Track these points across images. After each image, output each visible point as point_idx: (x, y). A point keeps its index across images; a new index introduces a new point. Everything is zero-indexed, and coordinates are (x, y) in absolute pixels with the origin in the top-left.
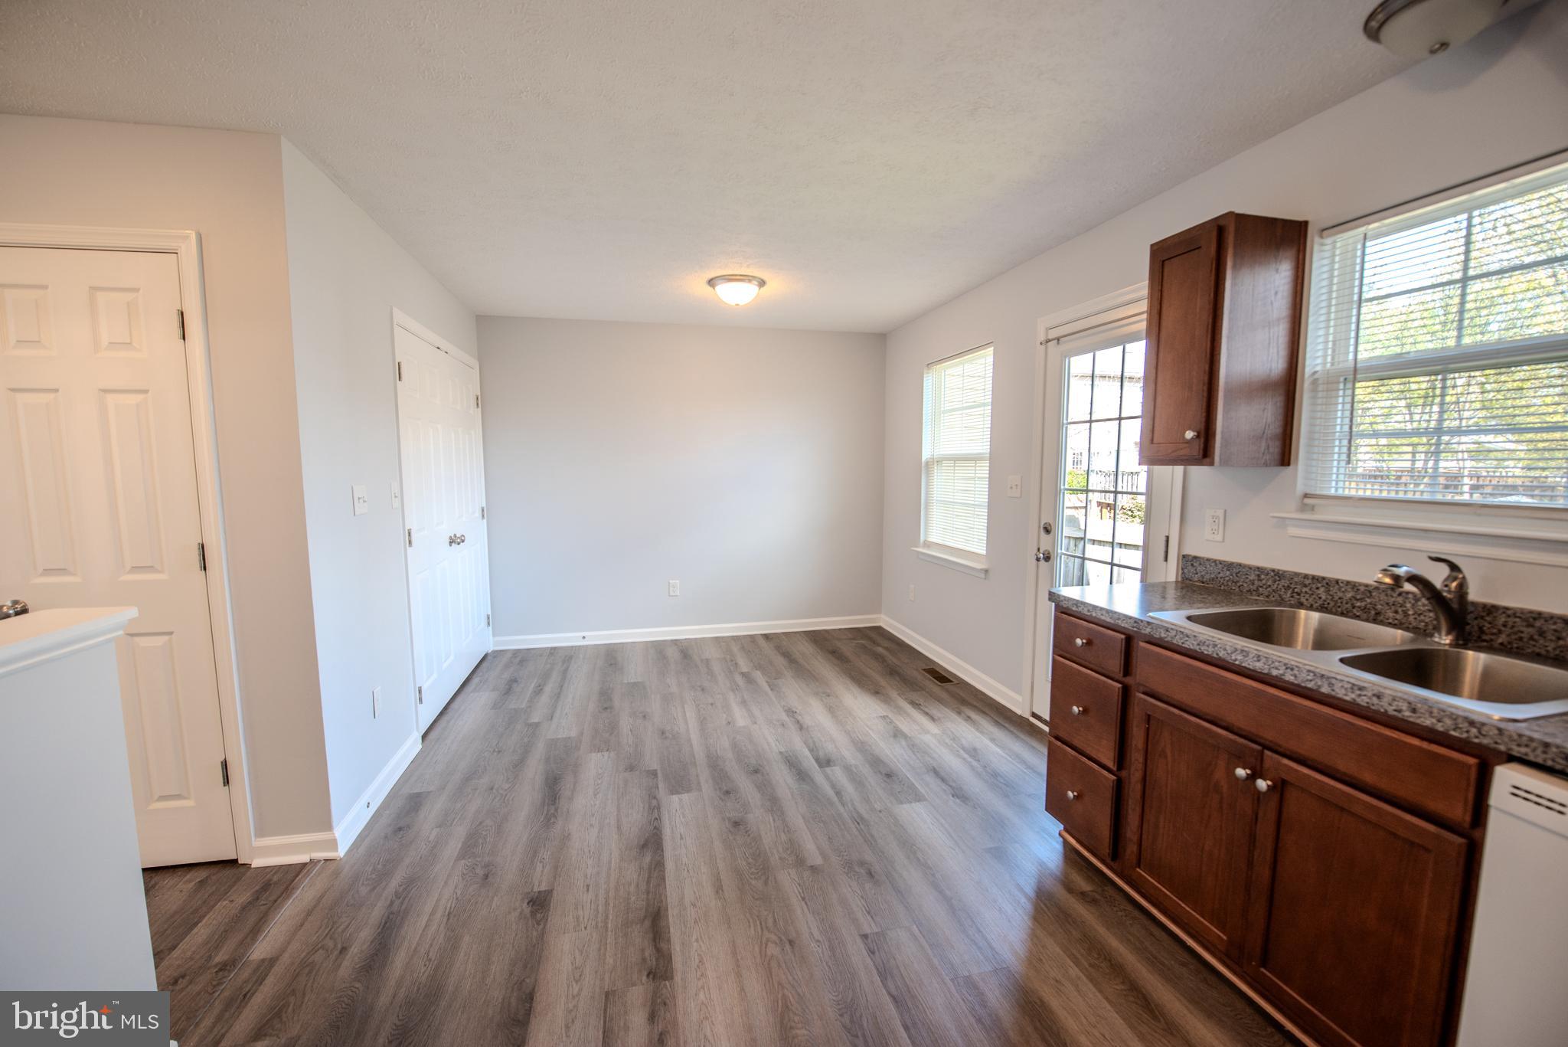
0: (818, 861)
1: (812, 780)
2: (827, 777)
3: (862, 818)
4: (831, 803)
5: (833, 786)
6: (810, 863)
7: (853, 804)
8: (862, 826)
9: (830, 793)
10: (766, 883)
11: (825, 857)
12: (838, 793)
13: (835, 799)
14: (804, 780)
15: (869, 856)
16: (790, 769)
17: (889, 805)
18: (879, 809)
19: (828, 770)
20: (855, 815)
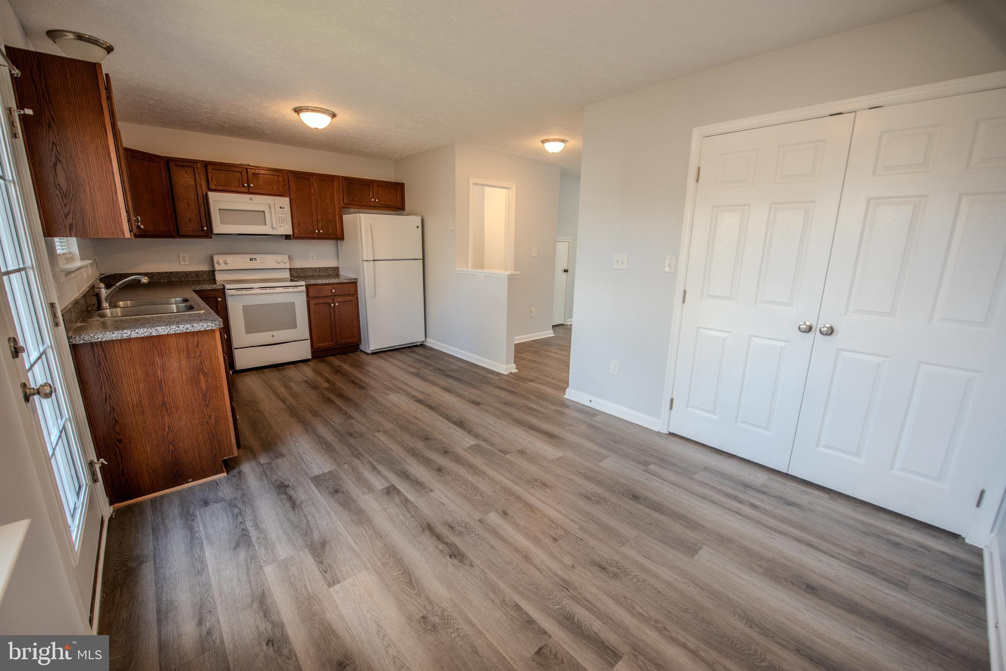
0: (377, 434)
1: (396, 474)
2: (385, 478)
3: (357, 457)
4: (378, 461)
5: (379, 472)
6: (381, 433)
7: (363, 464)
8: (356, 453)
9: (379, 467)
10: (398, 423)
11: (374, 436)
12: (374, 468)
13: (375, 464)
14: (402, 472)
15: (352, 441)
16: (416, 478)
17: (339, 469)
18: (346, 465)
19: (387, 485)
20: (361, 457)
